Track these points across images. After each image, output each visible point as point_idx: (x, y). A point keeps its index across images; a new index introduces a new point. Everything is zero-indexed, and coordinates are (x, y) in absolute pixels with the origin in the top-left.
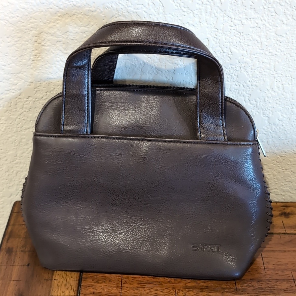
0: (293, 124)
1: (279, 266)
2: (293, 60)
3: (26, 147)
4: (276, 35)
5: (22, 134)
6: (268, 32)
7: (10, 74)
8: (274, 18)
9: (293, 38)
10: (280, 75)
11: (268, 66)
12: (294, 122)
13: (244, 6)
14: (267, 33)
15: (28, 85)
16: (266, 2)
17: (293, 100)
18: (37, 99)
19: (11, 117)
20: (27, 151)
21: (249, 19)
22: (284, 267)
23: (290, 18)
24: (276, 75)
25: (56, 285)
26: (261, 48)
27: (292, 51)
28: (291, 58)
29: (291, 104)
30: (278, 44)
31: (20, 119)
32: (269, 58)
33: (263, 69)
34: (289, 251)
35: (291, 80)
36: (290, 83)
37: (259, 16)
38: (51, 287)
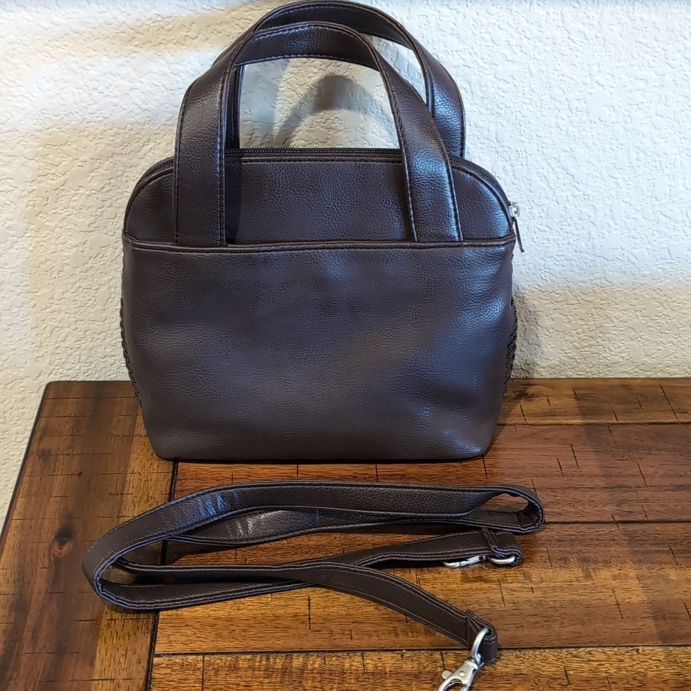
0: (535, 237)
2: (527, 122)
3: (71, 281)
4: (495, 80)
5: (65, 256)
6: (482, 74)
7: (49, 146)
8: (492, 51)
9: (524, 85)
10: (507, 149)
11: (486, 132)
12: (535, 232)
13: (441, 30)
14: (480, 76)
15: (79, 166)
16: (477, 24)
17: (532, 194)
18: (93, 192)
19: (46, 223)
20: (72, 288)
21: (450, 53)
23: (517, 50)
24: (500, 150)
25: (130, 501)
26: (472, 102)
27: (524, 106)
28: (523, 119)
29: (529, 201)
30: (500, 96)
31: (61, 227)
32: (486, 119)
33: (478, 138)
35: (526, 157)
36: (524, 163)
37: (465, 47)
38: (121, 504)
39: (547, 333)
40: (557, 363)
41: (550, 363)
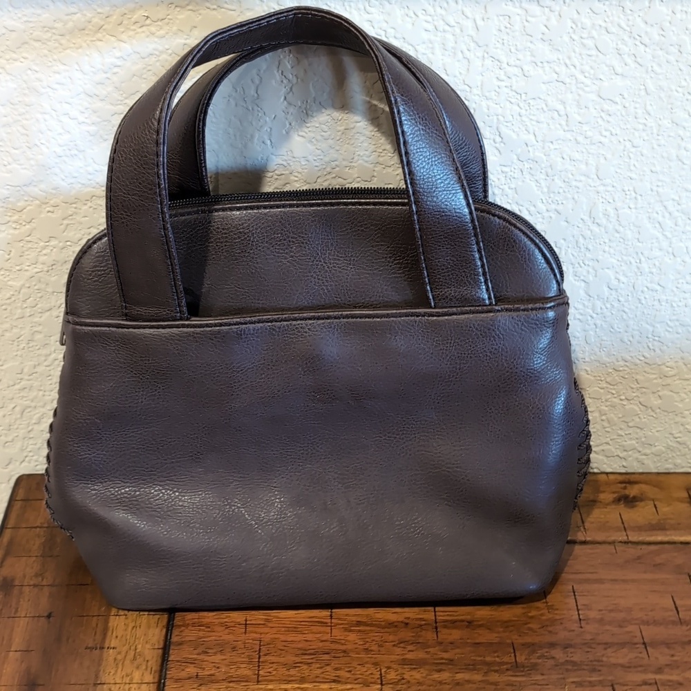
0: (642, 298)
1: (613, 614)
2: (639, 154)
3: (44, 352)
4: (599, 100)
5: (35, 322)
6: (581, 92)
7: (8, 187)
8: (595, 61)
9: (637, 106)
10: (610, 188)
11: (583, 167)
12: (642, 292)
13: (527, 35)
14: (579, 95)
15: (49, 212)
16: (577, 26)
17: (640, 244)
18: (68, 243)
19: (10, 283)
20: (45, 360)
21: (539, 64)
22: (622, 615)
23: (629, 61)
24: (601, 189)
25: (111, 659)
26: (566, 128)
27: (637, 134)
28: (633, 150)
29: (637, 253)
30: (604, 120)
31: (29, 287)
32: (584, 150)
33: (572, 175)
34: (633, 581)
35: (636, 198)
36: (632, 206)
37: (560, 57)
38: (99, 665)
39: (652, 414)
40: (663, 449)
41: (654, 449)
